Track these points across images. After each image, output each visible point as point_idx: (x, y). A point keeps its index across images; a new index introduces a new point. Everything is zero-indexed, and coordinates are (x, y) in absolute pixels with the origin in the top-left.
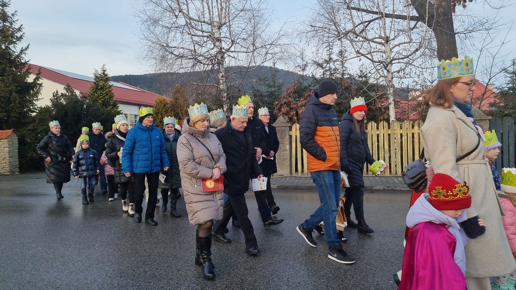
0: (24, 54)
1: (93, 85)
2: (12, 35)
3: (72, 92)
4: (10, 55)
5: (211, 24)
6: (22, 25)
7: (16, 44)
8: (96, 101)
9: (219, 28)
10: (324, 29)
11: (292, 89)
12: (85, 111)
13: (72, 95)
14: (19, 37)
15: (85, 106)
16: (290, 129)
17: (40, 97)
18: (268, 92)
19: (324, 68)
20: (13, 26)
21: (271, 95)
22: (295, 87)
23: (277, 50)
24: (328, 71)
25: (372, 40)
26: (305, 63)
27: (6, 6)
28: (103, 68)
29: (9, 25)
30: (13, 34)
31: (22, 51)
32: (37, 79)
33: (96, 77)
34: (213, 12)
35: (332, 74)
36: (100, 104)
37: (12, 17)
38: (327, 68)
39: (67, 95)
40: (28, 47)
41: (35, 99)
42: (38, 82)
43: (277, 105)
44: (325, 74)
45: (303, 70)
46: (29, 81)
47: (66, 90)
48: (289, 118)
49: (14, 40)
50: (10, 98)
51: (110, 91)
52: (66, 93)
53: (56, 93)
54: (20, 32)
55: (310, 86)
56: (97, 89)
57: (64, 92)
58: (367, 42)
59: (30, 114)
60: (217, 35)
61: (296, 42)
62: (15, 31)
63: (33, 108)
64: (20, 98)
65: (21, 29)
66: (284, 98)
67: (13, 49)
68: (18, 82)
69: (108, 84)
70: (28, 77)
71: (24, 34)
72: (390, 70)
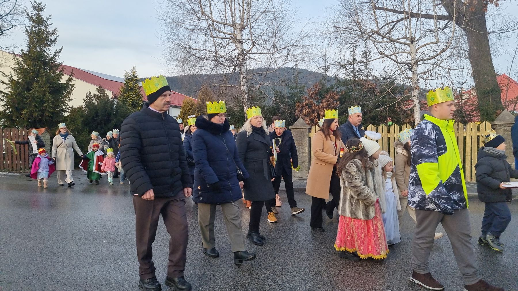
0: (58, 57)
1: (124, 86)
2: (47, 39)
3: (103, 92)
4: (45, 57)
5: (233, 25)
6: (56, 29)
7: (51, 47)
8: (127, 101)
9: (241, 30)
10: (346, 29)
11: (314, 90)
12: (115, 111)
13: (103, 96)
14: (54, 40)
15: (115, 106)
16: (309, 131)
17: (71, 97)
18: (290, 93)
19: (348, 69)
20: (48, 29)
21: (293, 96)
22: (317, 89)
23: (299, 51)
24: (351, 72)
25: (397, 41)
26: (328, 64)
27: (42, 11)
28: (133, 70)
29: (44, 29)
30: (47, 37)
31: (56, 54)
32: (70, 80)
33: (126, 78)
34: (235, 14)
35: (355, 75)
36: (130, 105)
37: (46, 21)
38: (350, 70)
39: (99, 95)
40: (61, 50)
41: (67, 99)
42: (71, 83)
43: (299, 106)
44: (349, 75)
45: (326, 71)
46: (62, 82)
47: (98, 91)
48: (310, 120)
49: (49, 43)
50: (44, 98)
51: (139, 92)
52: (98, 94)
53: (89, 94)
54: (54, 35)
55: (332, 87)
56: (127, 90)
57: (96, 93)
58: (391, 42)
59: (63, 114)
60: (238, 37)
61: (318, 43)
62: (49, 34)
63: (65, 108)
64: (53, 98)
65: (56, 32)
66: (306, 99)
67: (47, 52)
68: (51, 83)
69: (137, 85)
70: (61, 78)
71: (57, 37)
72: (415, 72)
